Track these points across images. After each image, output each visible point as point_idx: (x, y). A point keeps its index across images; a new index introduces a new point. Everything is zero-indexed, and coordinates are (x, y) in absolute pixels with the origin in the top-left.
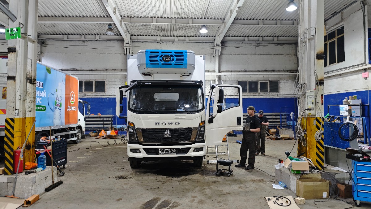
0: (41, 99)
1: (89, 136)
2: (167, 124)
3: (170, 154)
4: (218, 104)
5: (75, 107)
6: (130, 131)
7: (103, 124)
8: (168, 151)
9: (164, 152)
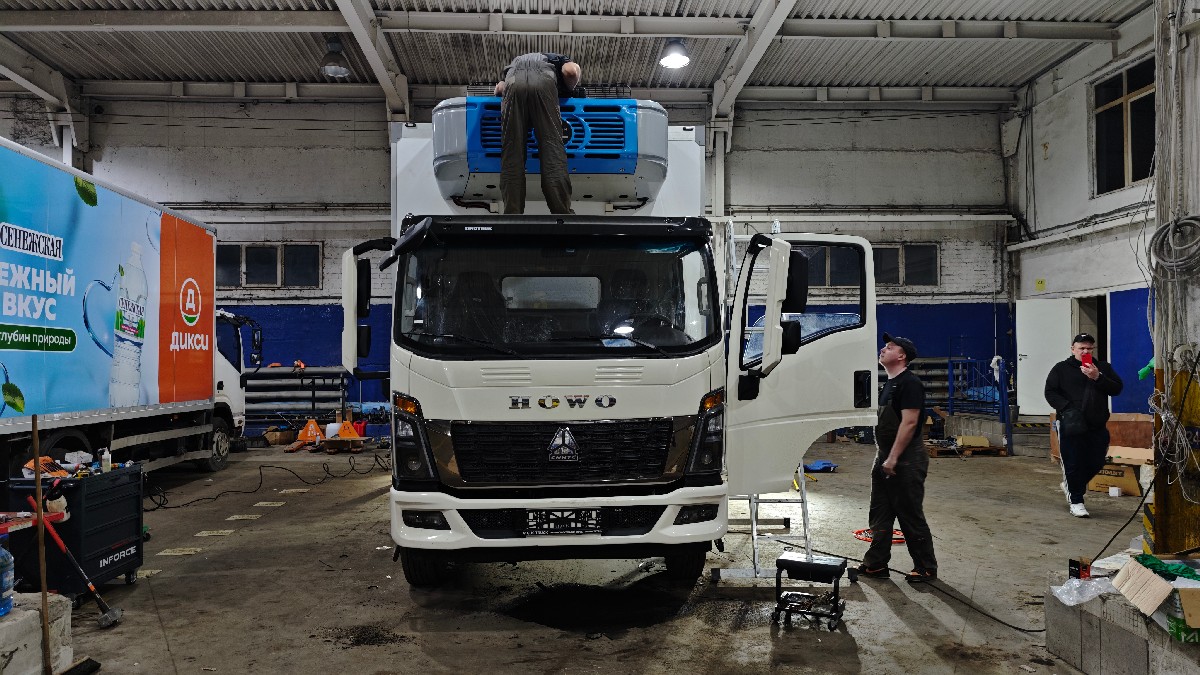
0: (52, 301)
1: (261, 443)
2: (564, 404)
3: (576, 532)
4: (786, 317)
5: (201, 338)
6: (402, 434)
7: (314, 400)
8: (568, 521)
9: (552, 525)
